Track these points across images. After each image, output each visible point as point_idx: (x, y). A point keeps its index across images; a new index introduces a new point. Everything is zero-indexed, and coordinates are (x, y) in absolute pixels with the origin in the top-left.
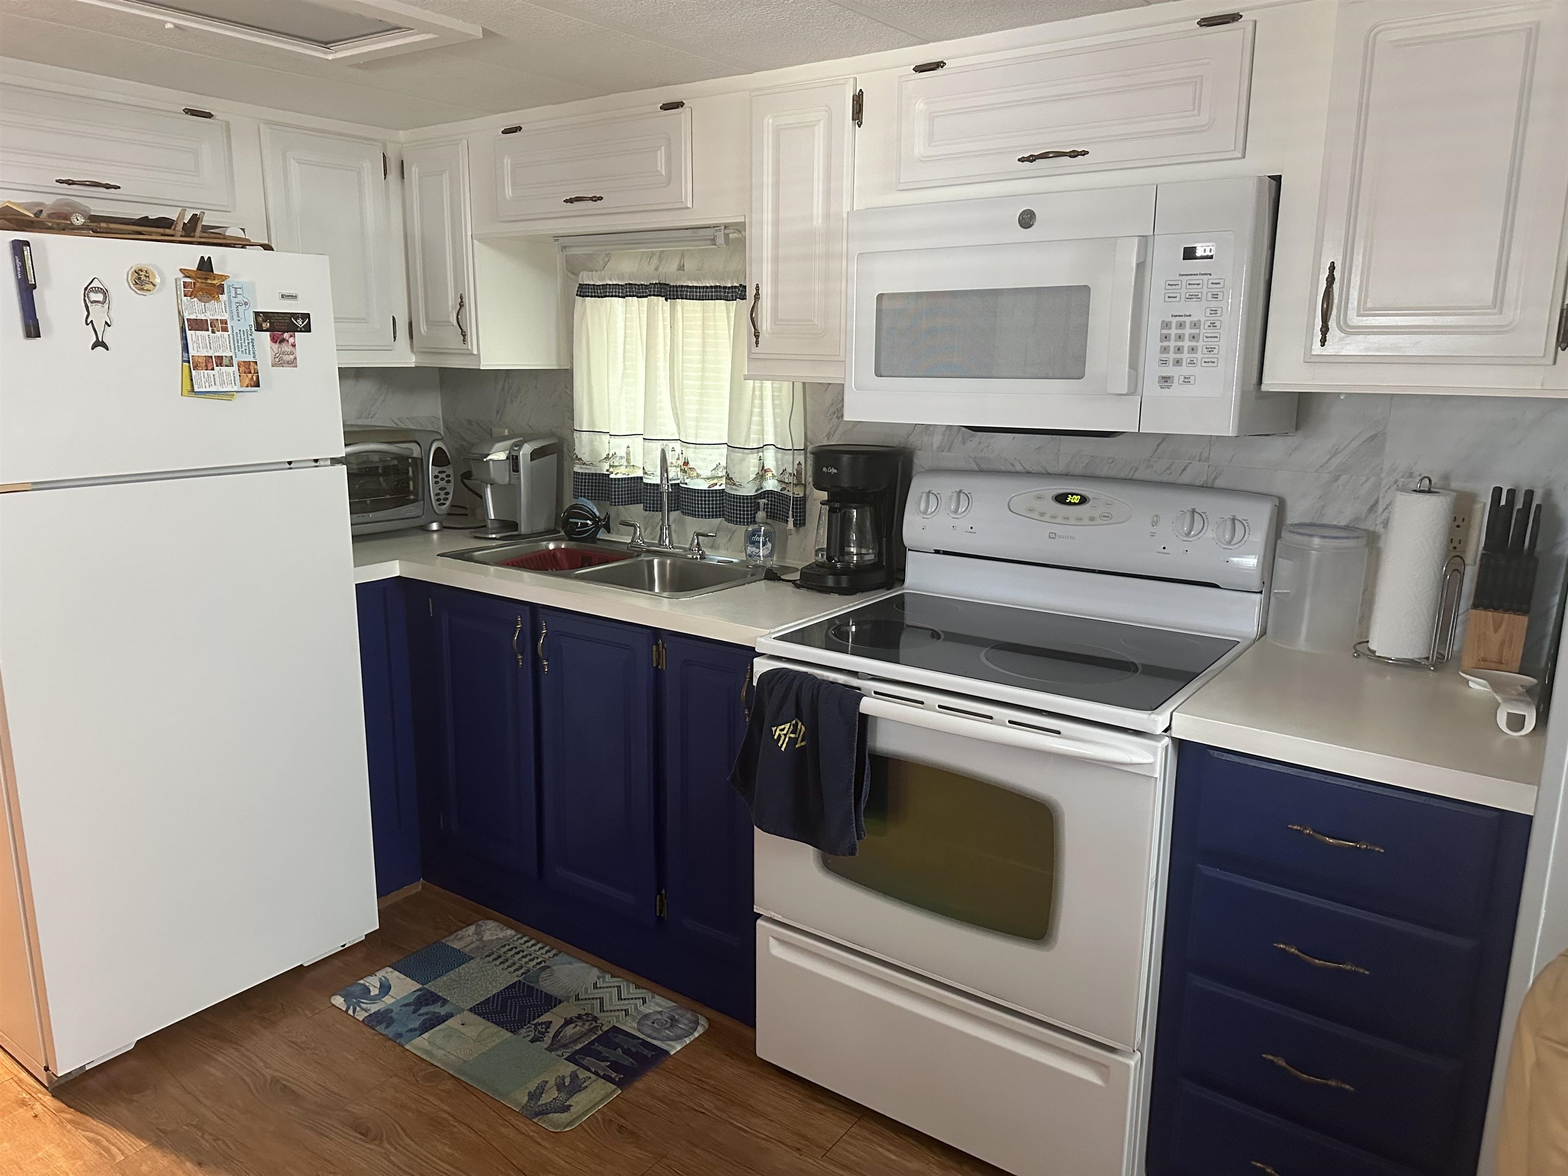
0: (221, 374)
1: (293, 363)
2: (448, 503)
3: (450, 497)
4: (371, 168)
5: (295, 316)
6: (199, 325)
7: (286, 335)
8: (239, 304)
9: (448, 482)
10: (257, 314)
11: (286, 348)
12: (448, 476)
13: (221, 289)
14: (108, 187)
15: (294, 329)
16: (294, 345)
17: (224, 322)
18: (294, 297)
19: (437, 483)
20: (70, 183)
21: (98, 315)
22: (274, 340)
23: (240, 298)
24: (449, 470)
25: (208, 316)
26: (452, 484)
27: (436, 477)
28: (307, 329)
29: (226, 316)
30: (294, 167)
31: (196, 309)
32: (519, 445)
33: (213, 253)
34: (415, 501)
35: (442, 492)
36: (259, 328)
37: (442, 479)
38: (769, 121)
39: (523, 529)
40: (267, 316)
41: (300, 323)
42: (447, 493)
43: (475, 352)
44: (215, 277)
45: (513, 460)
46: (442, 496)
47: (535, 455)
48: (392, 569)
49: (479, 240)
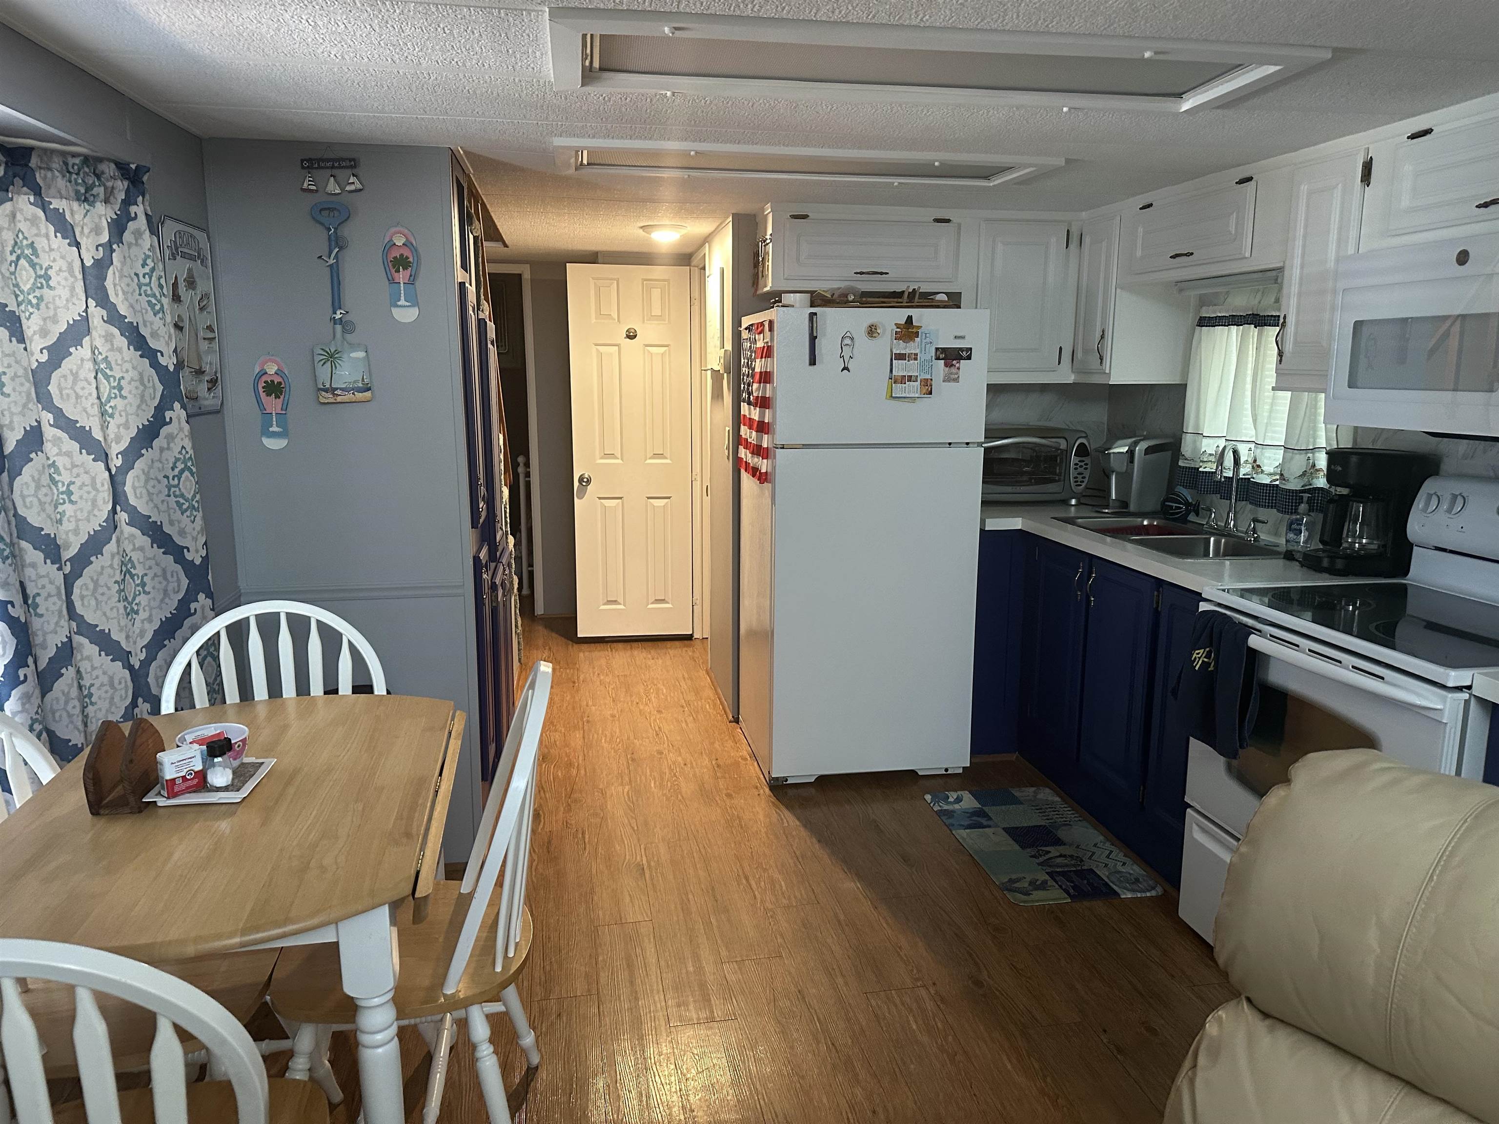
0: (909, 385)
1: (956, 380)
2: (1084, 485)
3: (1086, 480)
4: (1056, 242)
5: (961, 349)
6: (901, 357)
7: (954, 362)
8: (927, 343)
9: (1086, 469)
10: (937, 349)
11: (953, 370)
12: (1086, 464)
13: (917, 335)
14: (882, 273)
15: (960, 358)
16: (959, 368)
17: (916, 355)
18: (963, 337)
19: (1076, 469)
20: (861, 273)
21: (847, 352)
22: (946, 365)
23: (928, 340)
24: (1087, 460)
25: (907, 351)
26: (1088, 471)
27: (1076, 464)
28: (969, 358)
29: (917, 351)
30: (1000, 247)
31: (901, 347)
32: (1136, 443)
33: (914, 312)
34: (1059, 481)
35: (1080, 477)
36: (938, 358)
37: (1081, 466)
38: (1304, 188)
39: (1132, 508)
40: (944, 350)
41: (964, 354)
42: (1083, 478)
43: (1107, 371)
44: (913, 327)
45: (1131, 452)
46: (1080, 478)
47: (1148, 451)
48: (1015, 523)
49: (1122, 288)
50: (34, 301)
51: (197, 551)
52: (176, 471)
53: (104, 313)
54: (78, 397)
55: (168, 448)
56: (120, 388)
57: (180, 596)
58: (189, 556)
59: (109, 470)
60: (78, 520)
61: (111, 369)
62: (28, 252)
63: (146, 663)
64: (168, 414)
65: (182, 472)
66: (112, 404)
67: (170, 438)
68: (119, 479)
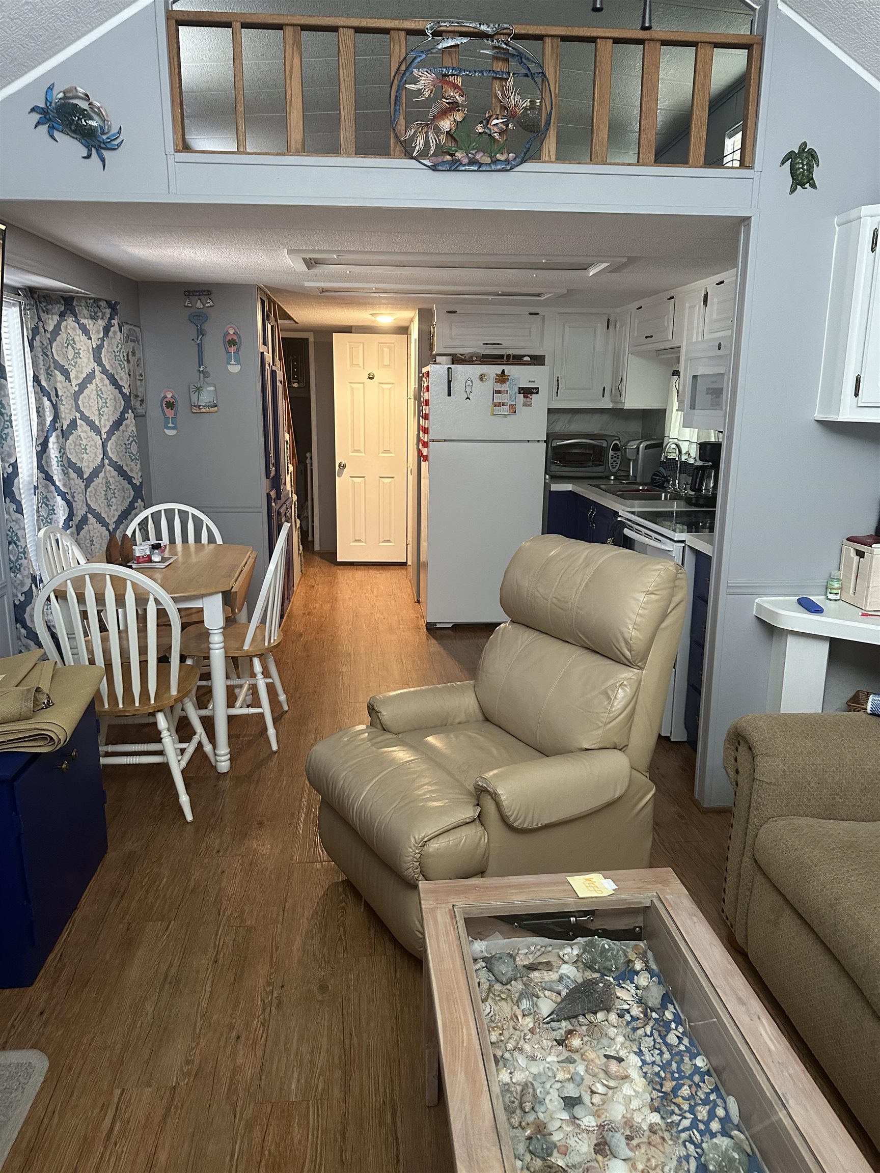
0: (503, 408)
1: (530, 405)
2: (617, 468)
3: (618, 465)
4: (601, 326)
5: (533, 388)
6: (499, 392)
7: (529, 395)
8: (513, 385)
9: (618, 458)
10: (519, 388)
11: (528, 400)
12: (618, 456)
13: (508, 380)
14: (498, 344)
15: (532, 393)
16: (531, 399)
17: (507, 391)
18: (534, 382)
19: (612, 458)
20: (487, 344)
21: (468, 390)
22: (524, 397)
23: (514, 383)
24: (619, 453)
25: (502, 389)
26: (620, 459)
27: (612, 456)
28: (537, 393)
29: (508, 389)
30: (567, 329)
31: (499, 387)
32: (641, 442)
33: (507, 368)
34: (603, 465)
36: (520, 393)
37: (615, 457)
39: (638, 480)
40: (523, 388)
41: (535, 391)
42: (617, 463)
43: (623, 401)
44: (505, 376)
45: (638, 448)
46: (614, 464)
47: (647, 447)
48: (568, 487)
49: (632, 354)
50: (74, 364)
51: (138, 479)
52: (129, 442)
53: (101, 369)
54: (90, 406)
55: (126, 431)
56: (106, 403)
57: (130, 500)
58: (134, 481)
59: (101, 439)
60: (89, 461)
61: (103, 394)
62: (71, 342)
63: (115, 530)
64: (126, 415)
65: (132, 442)
66: (103, 410)
67: (127, 426)
68: (105, 444)
